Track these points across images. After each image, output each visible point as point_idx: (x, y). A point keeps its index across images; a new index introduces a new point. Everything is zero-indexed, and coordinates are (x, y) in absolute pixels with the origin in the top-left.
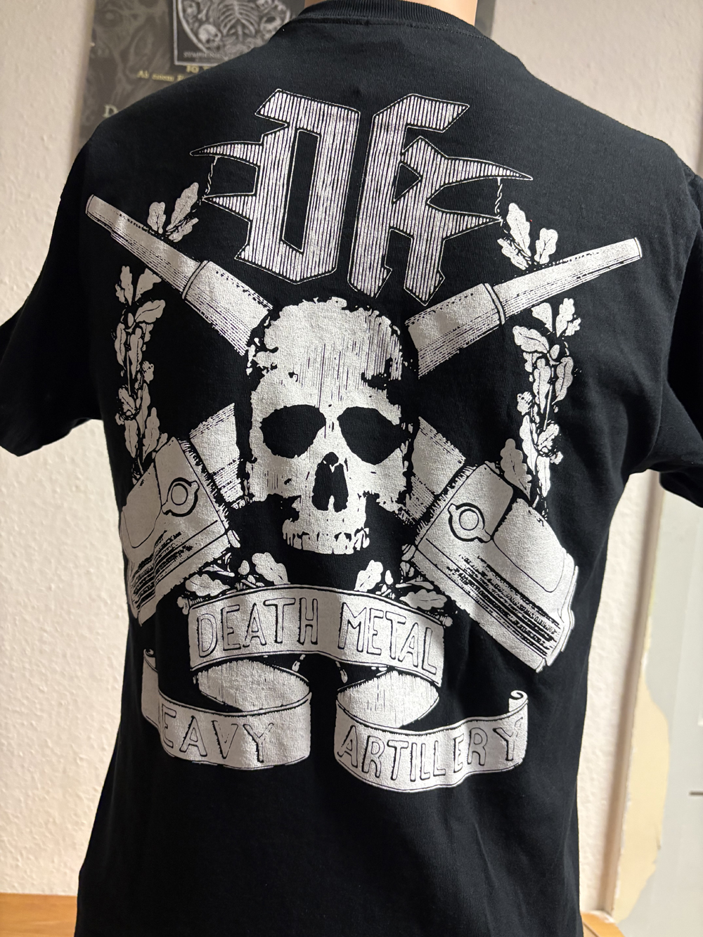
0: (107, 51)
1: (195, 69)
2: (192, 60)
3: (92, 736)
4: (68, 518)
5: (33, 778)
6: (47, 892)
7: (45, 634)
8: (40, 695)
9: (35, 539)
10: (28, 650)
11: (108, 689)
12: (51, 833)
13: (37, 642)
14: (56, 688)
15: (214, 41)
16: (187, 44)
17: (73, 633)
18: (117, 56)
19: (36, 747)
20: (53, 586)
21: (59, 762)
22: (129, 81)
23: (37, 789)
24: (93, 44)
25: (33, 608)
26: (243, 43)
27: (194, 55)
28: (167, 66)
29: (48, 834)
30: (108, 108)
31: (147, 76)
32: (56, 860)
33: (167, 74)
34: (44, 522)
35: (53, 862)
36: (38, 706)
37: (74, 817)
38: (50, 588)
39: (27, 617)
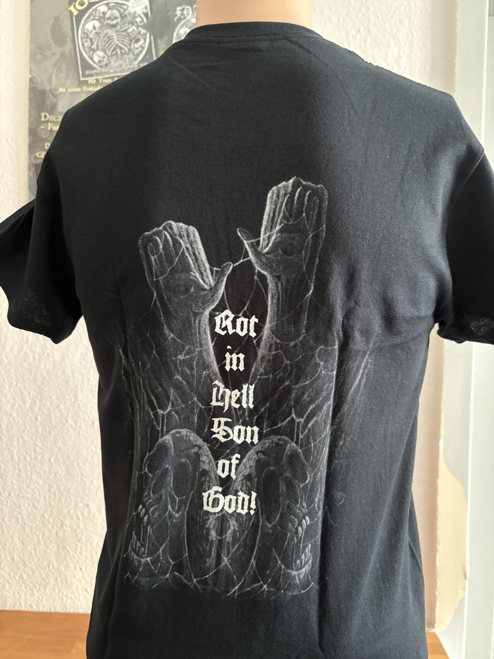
1: (93, 81)
2: (91, 75)
15: (103, 61)
16: (86, 66)
18: (45, 81)
24: (30, 76)
26: (122, 59)
28: (77, 82)
30: (43, 114)
31: (64, 91)
33: (77, 87)
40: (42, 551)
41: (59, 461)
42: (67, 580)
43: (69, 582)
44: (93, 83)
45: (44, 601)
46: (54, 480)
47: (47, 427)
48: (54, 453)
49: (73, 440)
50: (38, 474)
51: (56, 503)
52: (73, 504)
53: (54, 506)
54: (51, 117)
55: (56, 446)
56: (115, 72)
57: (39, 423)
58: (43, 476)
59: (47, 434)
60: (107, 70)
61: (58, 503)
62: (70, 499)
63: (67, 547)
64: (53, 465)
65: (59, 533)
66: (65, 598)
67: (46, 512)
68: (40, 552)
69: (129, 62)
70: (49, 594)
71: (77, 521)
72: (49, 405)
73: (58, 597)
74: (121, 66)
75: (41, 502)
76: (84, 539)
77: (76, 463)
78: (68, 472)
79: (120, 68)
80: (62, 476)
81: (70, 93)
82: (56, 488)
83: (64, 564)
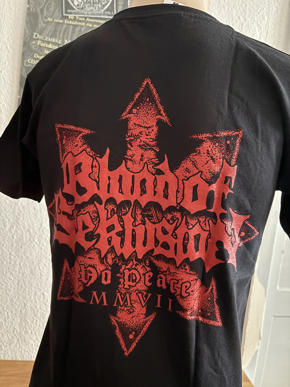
0: (34, 9)
1: (72, 17)
2: (71, 13)
3: (32, 297)
4: (21, 208)
5: (8, 314)
6: (14, 359)
7: (12, 256)
8: (10, 281)
9: (7, 217)
10: (5, 263)
11: (38, 278)
12: (15, 336)
13: (8, 259)
14: (17, 278)
15: (80, 5)
16: (68, 6)
17: (24, 256)
18: (39, 11)
19: (9, 302)
20: (15, 237)
21: (18, 307)
22: (44, 22)
23: (10, 318)
24: (28, 6)
25: (6, 245)
26: (93, 6)
27: (72, 11)
28: (61, 16)
29: (14, 336)
30: (35, 34)
31: (51, 20)
32: (18, 347)
33: (60, 19)
34: (10, 210)
35: (16, 347)
36: (9, 285)
37: (25, 329)
38: (13, 237)
39: (4, 249)
40: (10, 323)
41: (26, 265)
42: (25, 340)
43: (27, 341)
44: (72, 18)
45: (9, 353)
46: (21, 277)
47: (20, 243)
48: (23, 260)
49: (37, 252)
50: (11, 273)
51: (22, 292)
52: (34, 293)
53: (20, 294)
54: (40, 36)
55: (25, 255)
56: (88, 14)
57: (15, 240)
58: (14, 274)
59: (19, 248)
60: (82, 12)
61: (23, 292)
62: (32, 289)
63: (27, 320)
64: (22, 268)
65: (22, 311)
66: (23, 351)
67: (15, 297)
68: (8, 323)
69: (98, 9)
70: (12, 348)
71: (35, 304)
72: (22, 228)
73: (19, 351)
74: (92, 11)
75: (11, 291)
76: (39, 315)
77: (37, 267)
78: (31, 272)
79: (92, 12)
80: (27, 275)
81: (55, 22)
82: (22, 283)
83: (24, 331)
